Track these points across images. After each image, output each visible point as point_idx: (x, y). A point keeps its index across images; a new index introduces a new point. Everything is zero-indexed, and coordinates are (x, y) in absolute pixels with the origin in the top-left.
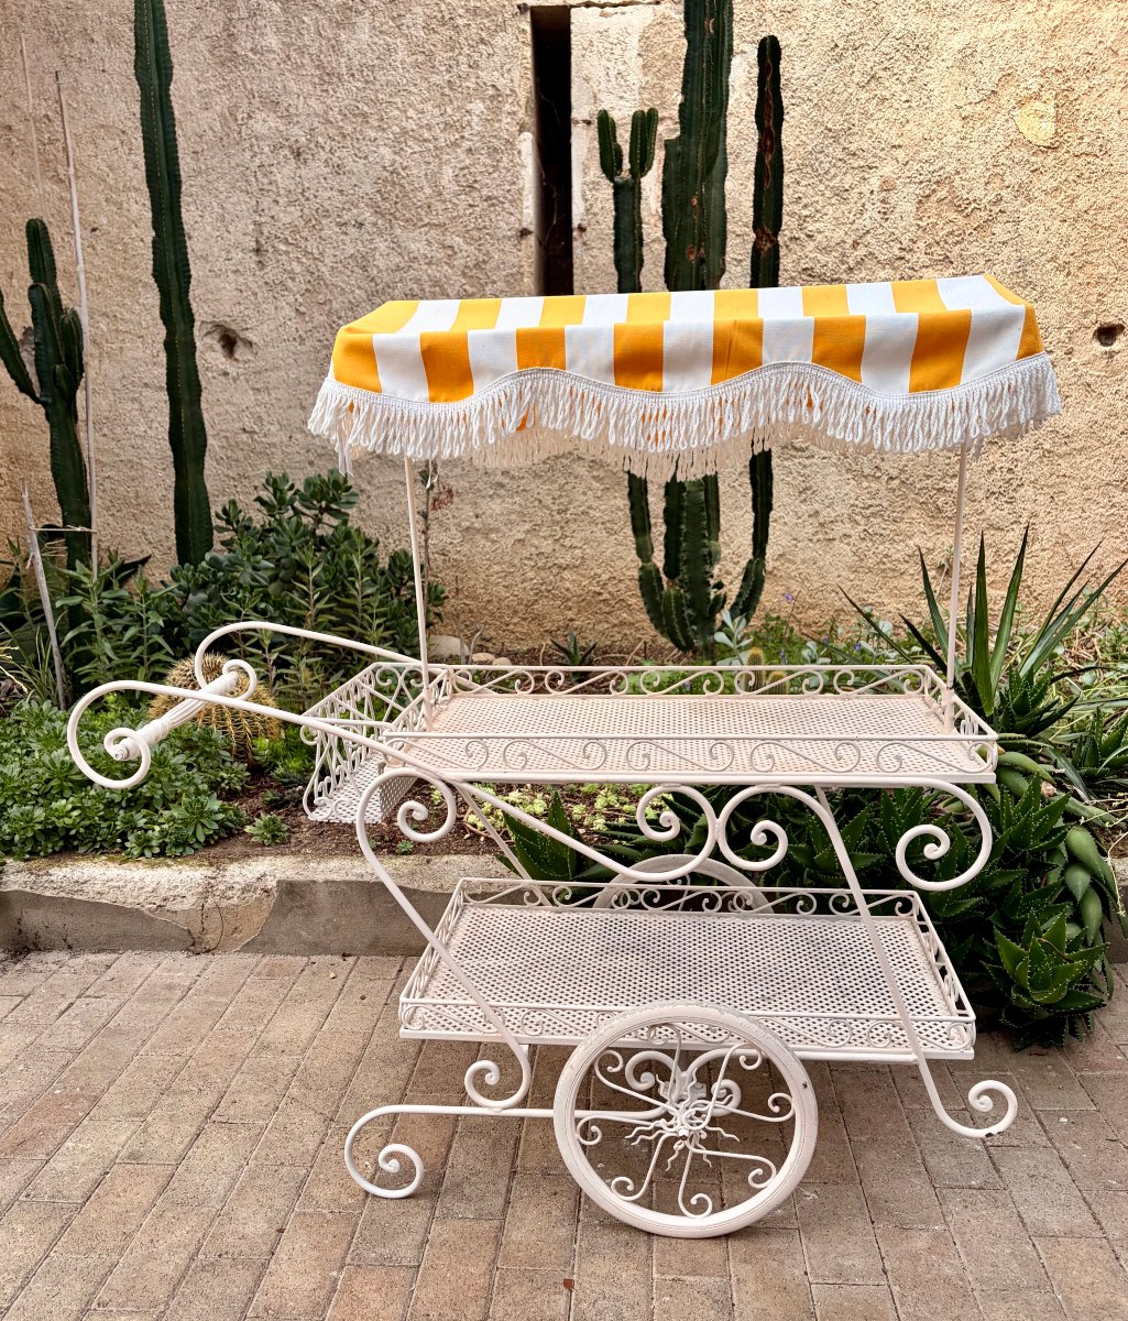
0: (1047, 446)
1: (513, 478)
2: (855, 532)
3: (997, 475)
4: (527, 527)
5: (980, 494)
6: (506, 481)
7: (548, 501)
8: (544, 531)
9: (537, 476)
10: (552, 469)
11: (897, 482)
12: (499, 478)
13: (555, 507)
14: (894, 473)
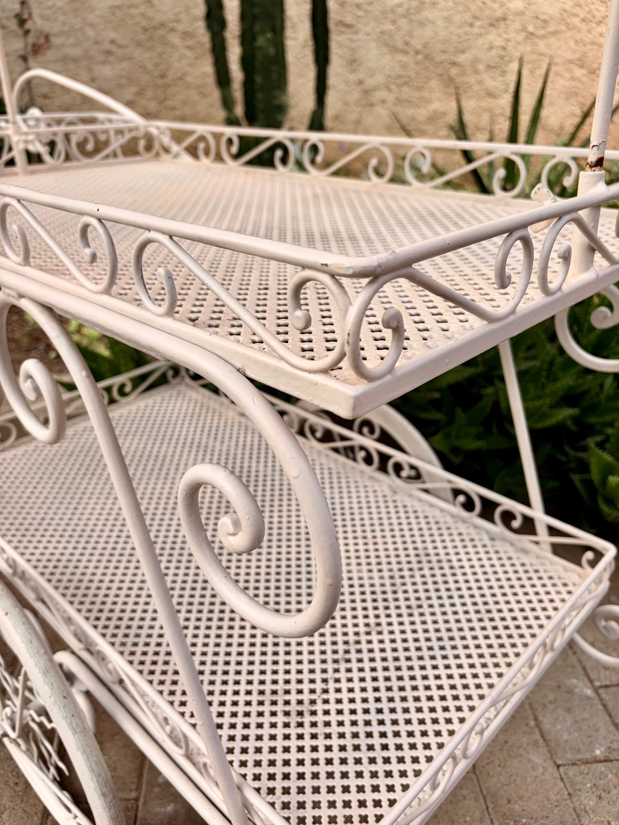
0: (531, 29)
1: (120, 46)
2: (390, 98)
3: (494, 52)
4: (134, 89)
5: (481, 67)
6: (113, 48)
7: (150, 66)
8: (149, 93)
9: (139, 44)
10: (151, 38)
11: (420, 57)
12: (107, 46)
13: (157, 73)
14: (419, 47)
